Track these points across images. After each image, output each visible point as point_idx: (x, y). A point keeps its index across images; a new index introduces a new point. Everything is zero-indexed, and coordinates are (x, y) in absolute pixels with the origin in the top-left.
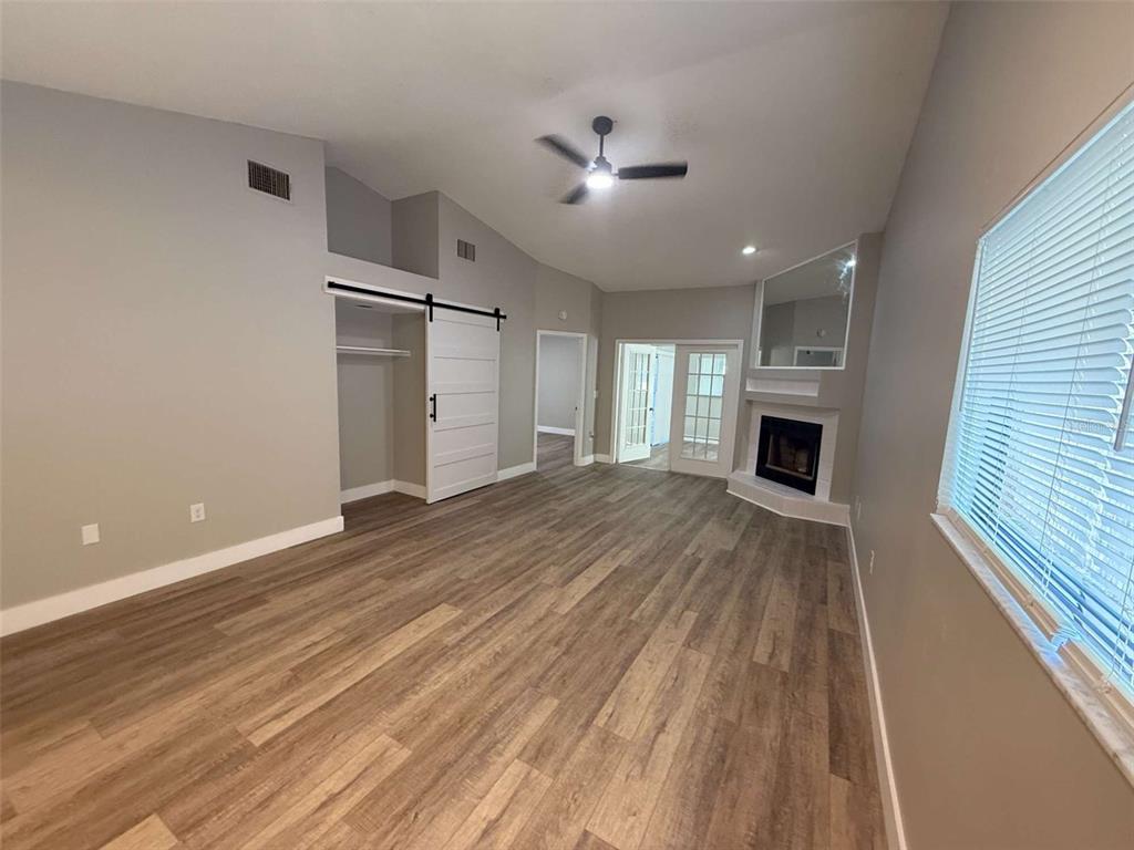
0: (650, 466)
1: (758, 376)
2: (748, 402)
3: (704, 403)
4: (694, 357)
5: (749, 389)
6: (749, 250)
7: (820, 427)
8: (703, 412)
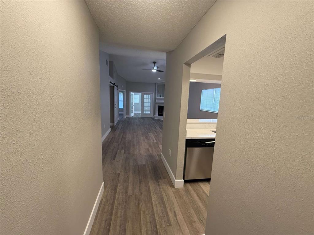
0: (134, 117)
1: (158, 99)
2: (155, 103)
3: (147, 104)
4: (145, 96)
5: (156, 101)
6: (159, 79)
7: (163, 106)
8: (147, 106)
